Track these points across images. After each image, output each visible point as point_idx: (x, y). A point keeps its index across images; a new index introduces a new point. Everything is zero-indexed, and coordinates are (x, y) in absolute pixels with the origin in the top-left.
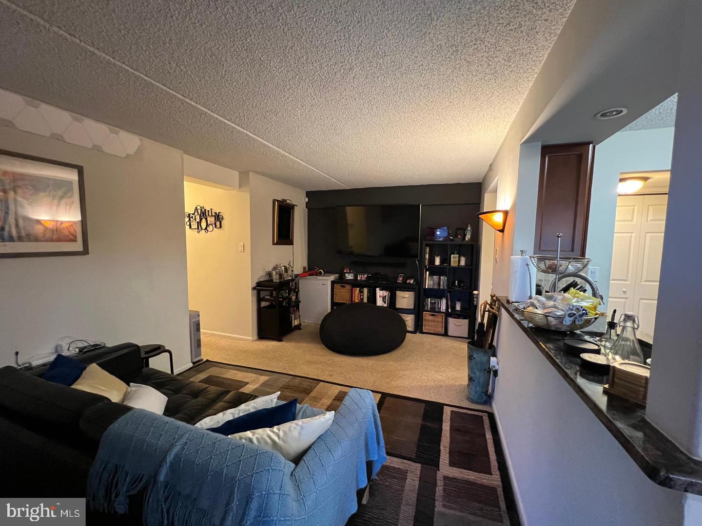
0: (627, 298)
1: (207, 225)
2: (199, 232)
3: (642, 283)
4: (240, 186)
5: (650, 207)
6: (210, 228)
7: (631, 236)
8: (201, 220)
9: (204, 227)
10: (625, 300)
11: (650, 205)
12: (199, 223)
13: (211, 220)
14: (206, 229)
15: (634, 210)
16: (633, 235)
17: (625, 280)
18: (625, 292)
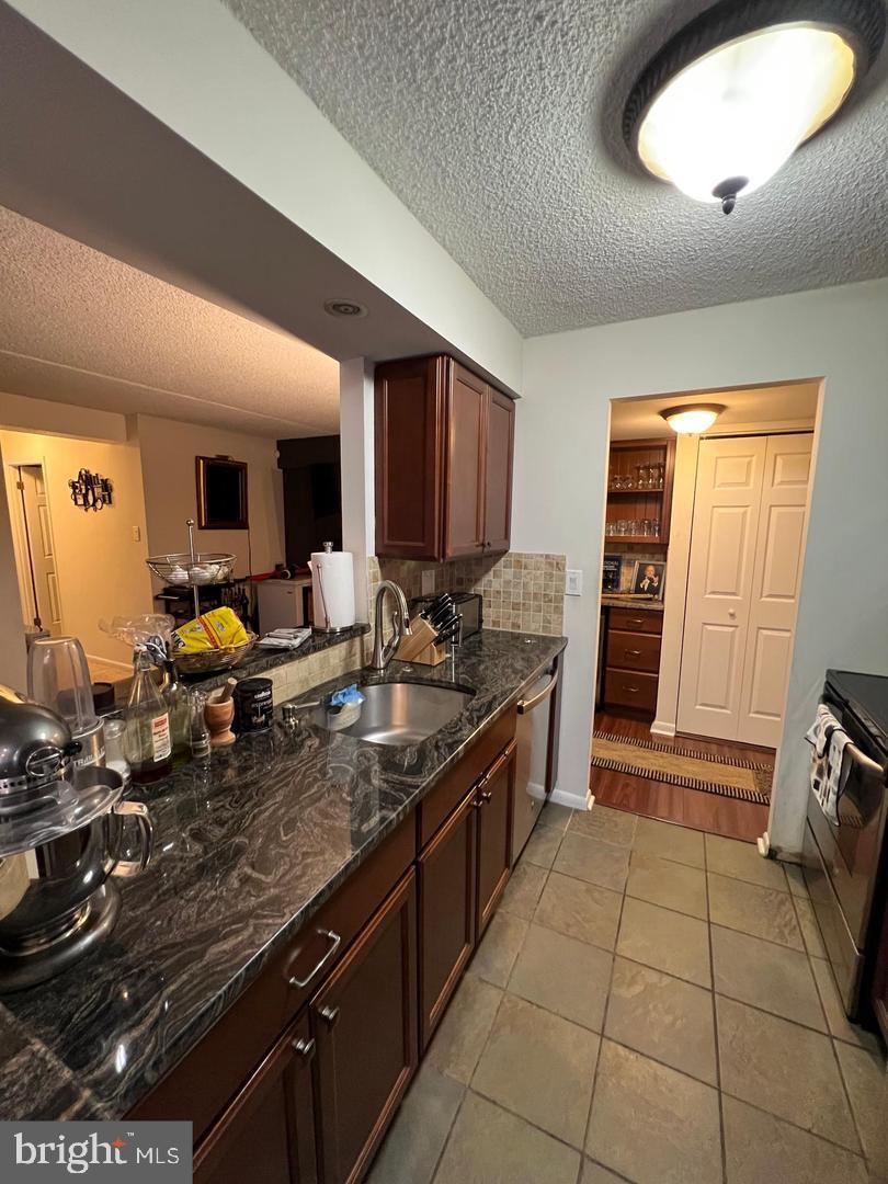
0: (736, 626)
1: (95, 501)
2: (86, 510)
3: (763, 599)
4: (128, 439)
5: (779, 459)
6: (99, 504)
7: (745, 513)
8: (87, 490)
9: (91, 502)
10: (733, 629)
11: (780, 454)
12: (85, 497)
13: (98, 491)
14: (94, 505)
15: (749, 463)
16: (749, 509)
17: (734, 594)
18: (732, 615)
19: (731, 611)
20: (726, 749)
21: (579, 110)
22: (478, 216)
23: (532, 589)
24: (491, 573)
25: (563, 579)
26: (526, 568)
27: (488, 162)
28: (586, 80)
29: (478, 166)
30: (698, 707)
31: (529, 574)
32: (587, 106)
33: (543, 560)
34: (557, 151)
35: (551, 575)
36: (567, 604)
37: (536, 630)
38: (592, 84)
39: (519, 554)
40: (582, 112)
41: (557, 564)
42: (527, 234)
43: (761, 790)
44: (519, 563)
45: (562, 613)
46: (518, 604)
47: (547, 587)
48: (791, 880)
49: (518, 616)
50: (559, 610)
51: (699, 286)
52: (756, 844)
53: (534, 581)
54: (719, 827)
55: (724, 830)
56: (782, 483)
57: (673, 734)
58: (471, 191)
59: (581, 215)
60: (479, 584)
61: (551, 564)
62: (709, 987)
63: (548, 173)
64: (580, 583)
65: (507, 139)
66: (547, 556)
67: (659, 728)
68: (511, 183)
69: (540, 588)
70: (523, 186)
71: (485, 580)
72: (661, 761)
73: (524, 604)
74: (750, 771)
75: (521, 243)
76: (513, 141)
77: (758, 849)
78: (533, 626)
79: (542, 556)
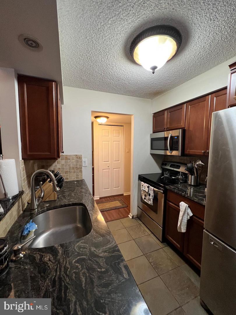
0: (109, 169)
3: (113, 162)
5: (114, 131)
7: (109, 143)
15: (109, 131)
17: (108, 162)
18: (108, 166)
19: (108, 165)
20: (111, 198)
21: (130, 27)
22: (81, 38)
23: (71, 166)
24: (56, 162)
25: (82, 162)
26: (69, 159)
27: (98, 23)
28: (138, 20)
29: (95, 21)
30: (104, 190)
31: (70, 161)
32: (132, 27)
33: (75, 156)
34: (117, 34)
35: (78, 161)
36: (83, 169)
37: (74, 179)
38: (138, 22)
39: (67, 155)
40: (130, 28)
41: (80, 157)
42: (90, 53)
43: (122, 204)
44: (67, 158)
45: (82, 172)
46: (67, 172)
47: (76, 165)
48: (138, 221)
49: (68, 175)
50: (81, 171)
51: (115, 88)
52: (129, 217)
53: (72, 163)
54: (121, 217)
55: (122, 216)
56: (115, 136)
57: (99, 199)
58: (86, 28)
59: (107, 56)
60: (51, 166)
61: (77, 158)
62: (143, 254)
63: (110, 39)
64: (87, 162)
65: (108, 20)
66: (76, 155)
67: (96, 198)
68: (99, 35)
69: (75, 165)
70: (101, 38)
71: (54, 165)
72: (101, 206)
73: (69, 171)
74: (118, 201)
75: (86, 55)
76: (110, 22)
77: (130, 218)
78: (73, 178)
79: (74, 155)
